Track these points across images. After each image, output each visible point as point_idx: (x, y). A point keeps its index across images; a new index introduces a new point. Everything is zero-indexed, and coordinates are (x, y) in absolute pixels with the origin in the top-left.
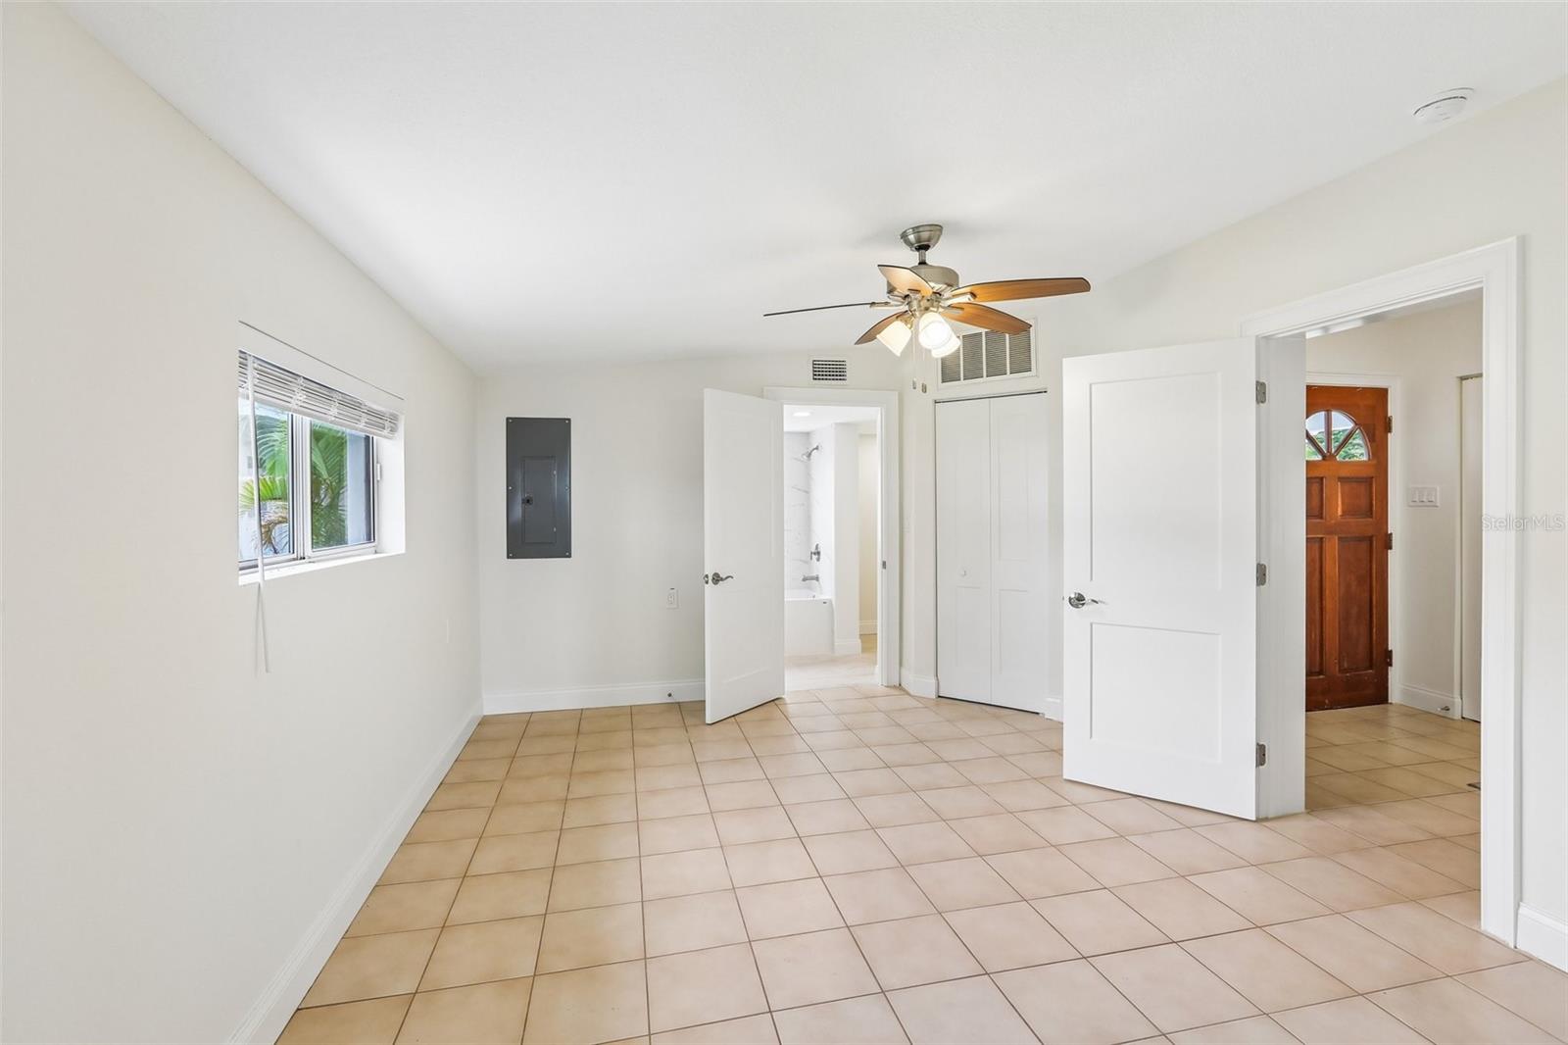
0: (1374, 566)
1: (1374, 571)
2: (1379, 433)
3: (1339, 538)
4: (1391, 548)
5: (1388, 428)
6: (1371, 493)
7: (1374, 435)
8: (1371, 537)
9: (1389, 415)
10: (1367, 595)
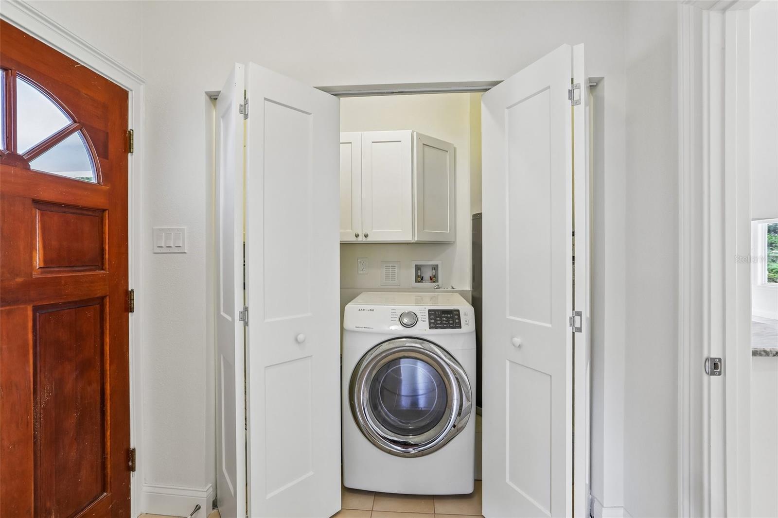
0: (107, 340)
1: (107, 348)
2: (114, 147)
3: (35, 309)
4: (132, 310)
5: (127, 145)
6: (102, 233)
7: (106, 146)
8: (103, 298)
9: (130, 128)
10: (96, 386)
